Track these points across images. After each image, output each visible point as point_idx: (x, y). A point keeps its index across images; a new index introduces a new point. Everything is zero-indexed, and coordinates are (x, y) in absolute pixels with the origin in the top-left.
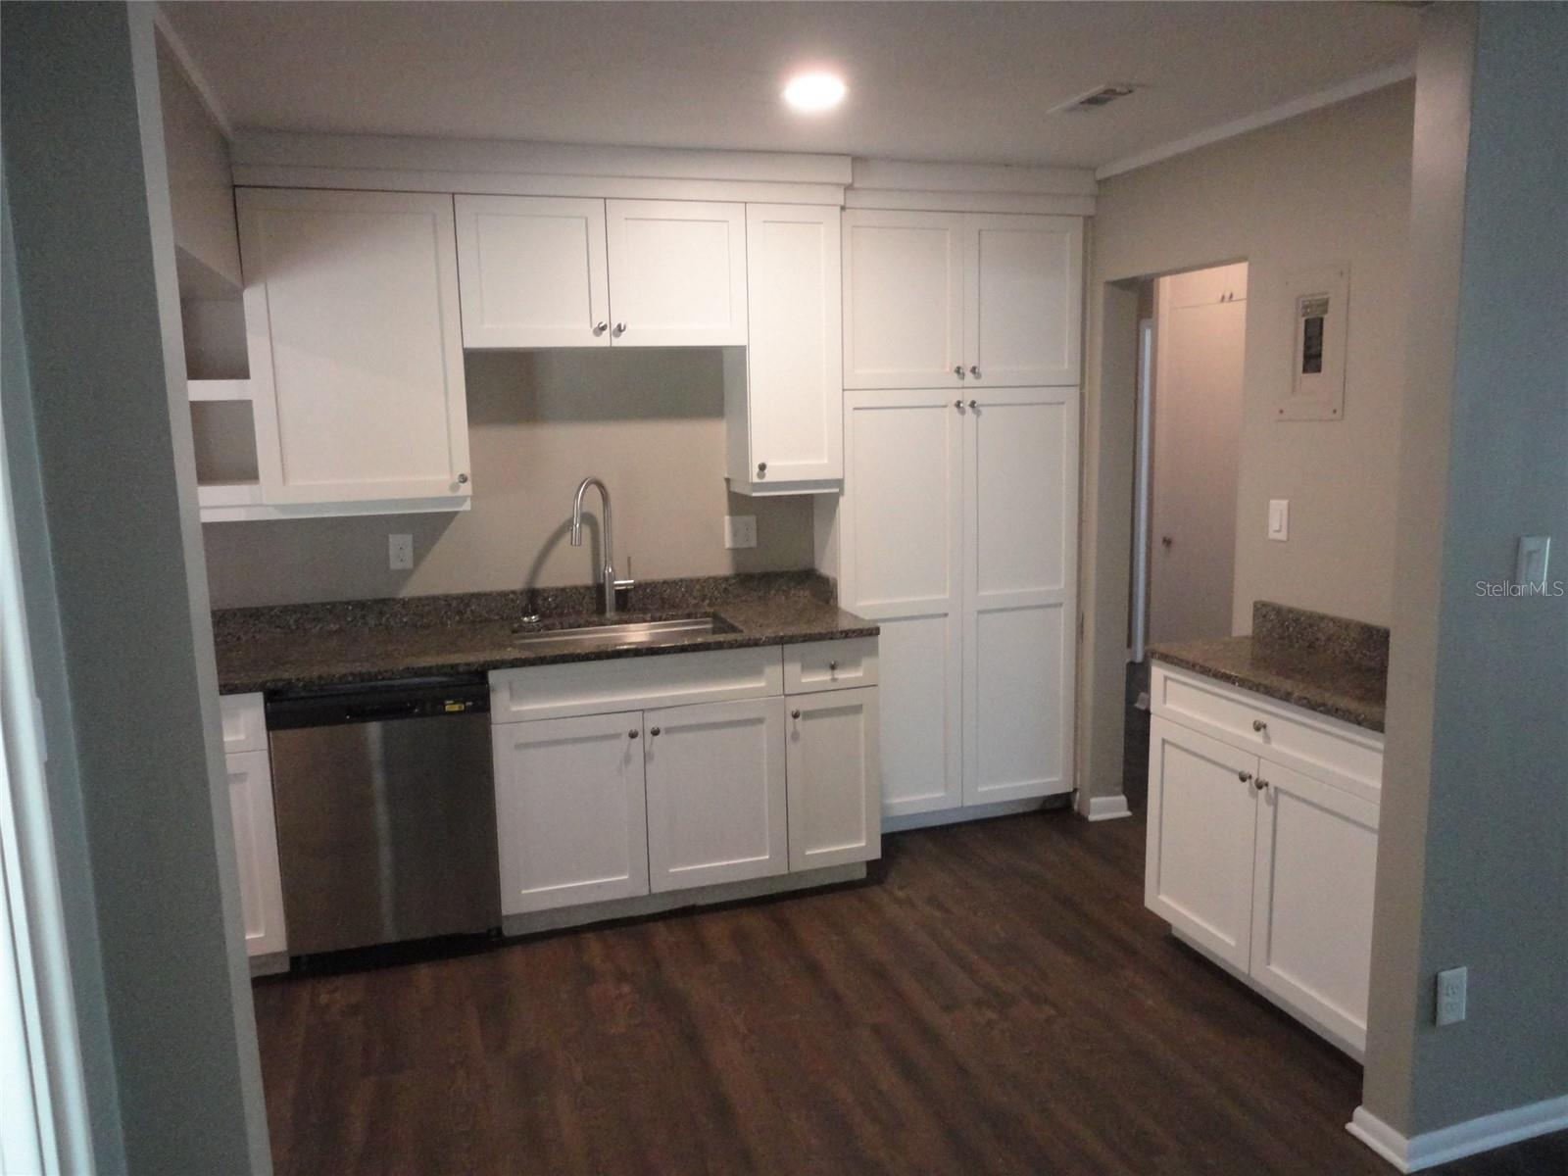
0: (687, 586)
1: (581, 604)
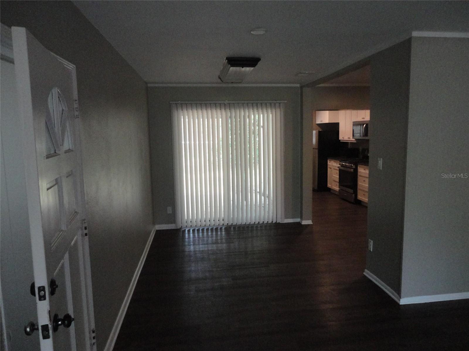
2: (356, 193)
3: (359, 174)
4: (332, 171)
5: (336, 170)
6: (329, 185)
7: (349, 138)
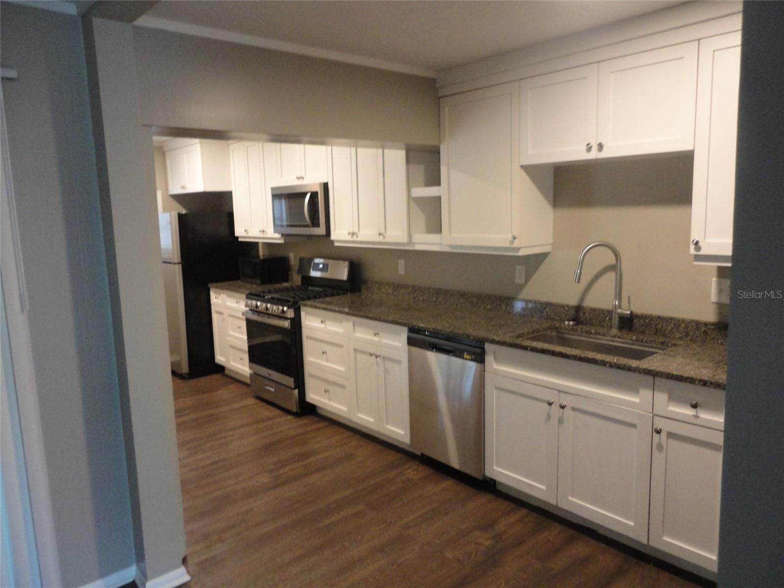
0: (675, 324)
1: (604, 321)
2: (300, 384)
3: (305, 332)
4: (224, 319)
5: (239, 318)
6: (220, 359)
7: (263, 231)
